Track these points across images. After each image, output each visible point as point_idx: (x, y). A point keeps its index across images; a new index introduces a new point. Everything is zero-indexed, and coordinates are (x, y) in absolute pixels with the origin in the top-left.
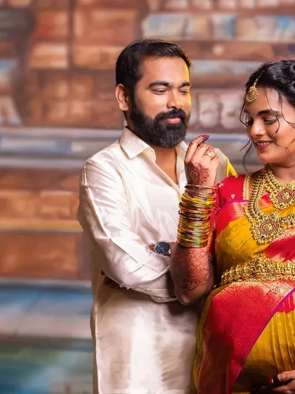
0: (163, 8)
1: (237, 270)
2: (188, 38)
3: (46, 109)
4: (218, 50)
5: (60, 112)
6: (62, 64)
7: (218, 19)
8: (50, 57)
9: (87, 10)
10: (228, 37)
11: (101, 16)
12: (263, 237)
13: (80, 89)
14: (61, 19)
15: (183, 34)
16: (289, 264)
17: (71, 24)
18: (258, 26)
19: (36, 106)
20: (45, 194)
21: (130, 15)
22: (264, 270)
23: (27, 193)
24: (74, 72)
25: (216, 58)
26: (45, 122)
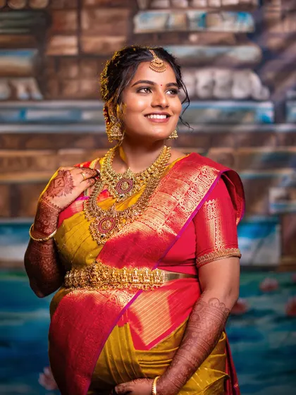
0: (150, 7)
1: (75, 275)
2: (170, 30)
3: (62, 87)
4: (193, 38)
5: (73, 88)
6: (73, 51)
7: (192, 14)
8: (64, 46)
9: (91, 9)
10: (201, 28)
11: (102, 13)
12: (102, 236)
13: (88, 70)
14: (72, 16)
15: (166, 26)
16: (125, 271)
17: (79, 20)
18: (223, 19)
19: (53, 84)
20: (62, 152)
21: (125, 12)
22: (99, 279)
23: (47, 152)
24: (83, 57)
25: (191, 44)
26: (61, 96)
